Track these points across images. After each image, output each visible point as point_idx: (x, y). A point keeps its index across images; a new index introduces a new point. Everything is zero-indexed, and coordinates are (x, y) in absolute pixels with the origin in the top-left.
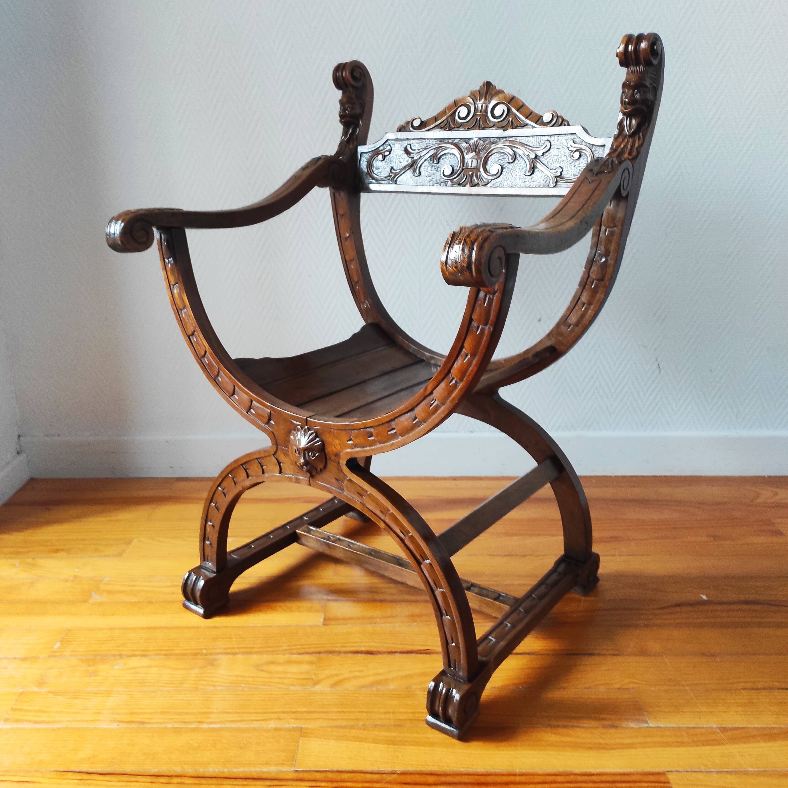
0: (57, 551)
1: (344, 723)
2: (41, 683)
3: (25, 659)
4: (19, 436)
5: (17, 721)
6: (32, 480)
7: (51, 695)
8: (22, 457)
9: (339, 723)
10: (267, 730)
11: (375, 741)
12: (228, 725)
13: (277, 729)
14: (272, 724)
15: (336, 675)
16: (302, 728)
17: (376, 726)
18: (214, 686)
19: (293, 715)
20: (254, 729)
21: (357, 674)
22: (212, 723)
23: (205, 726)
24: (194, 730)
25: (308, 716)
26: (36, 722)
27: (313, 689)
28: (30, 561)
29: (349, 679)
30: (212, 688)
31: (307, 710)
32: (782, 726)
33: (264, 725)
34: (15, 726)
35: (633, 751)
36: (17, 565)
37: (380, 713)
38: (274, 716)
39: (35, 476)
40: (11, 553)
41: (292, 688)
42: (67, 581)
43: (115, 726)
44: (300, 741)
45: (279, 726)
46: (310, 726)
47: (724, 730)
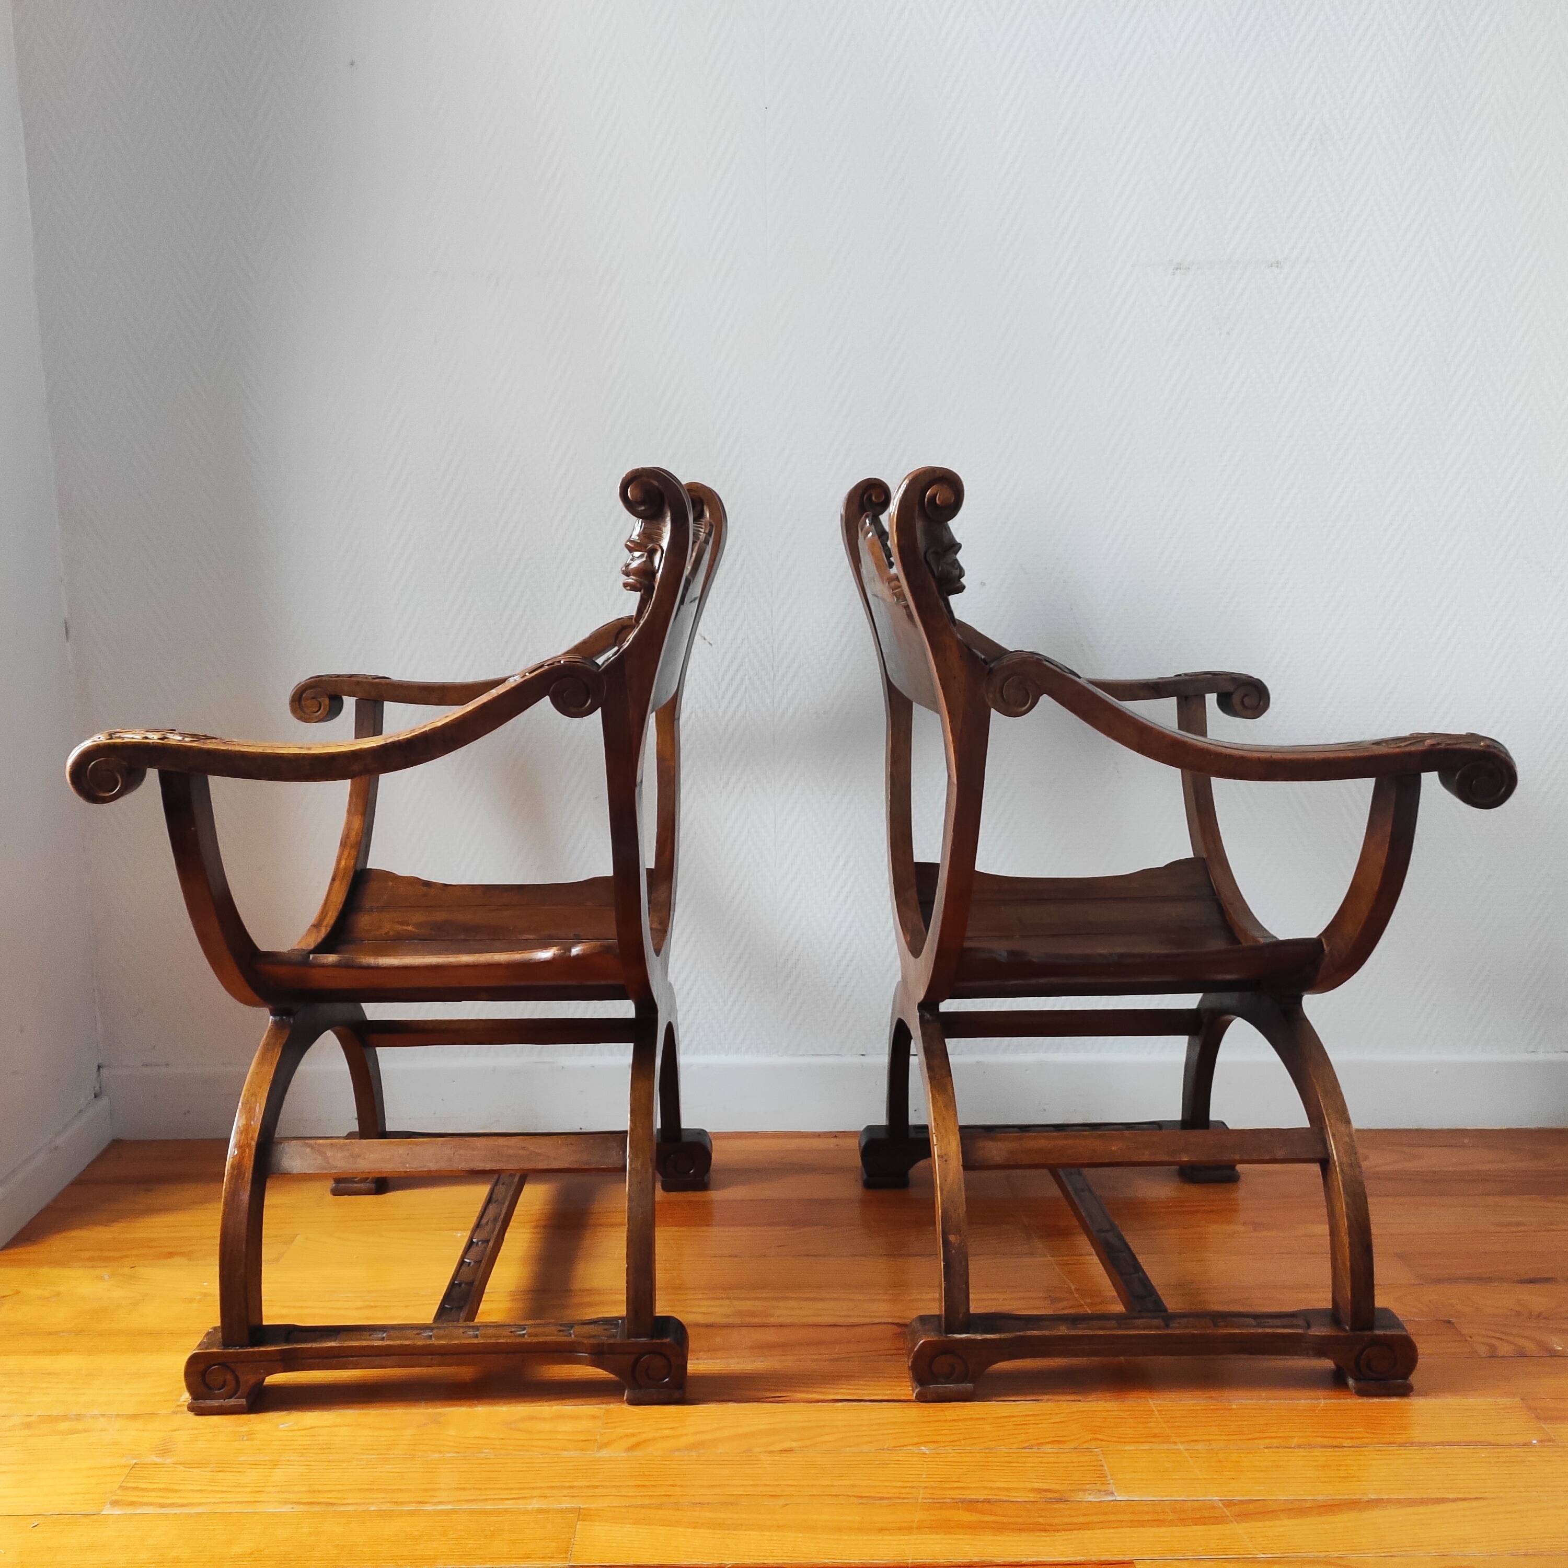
0: (170, 1255)
1: (647, 1501)
2: (164, 1450)
3: (134, 1417)
4: (99, 1067)
5: (132, 1504)
6: (116, 1144)
7: (181, 1468)
8: (104, 1102)
9: (639, 1501)
10: (526, 1512)
11: (695, 1525)
12: (465, 1506)
13: (540, 1511)
14: (535, 1504)
15: (633, 1435)
16: (580, 1508)
17: (695, 1504)
18: (440, 1452)
19: (565, 1492)
20: (506, 1511)
21: (667, 1432)
22: (441, 1503)
23: (429, 1507)
24: (412, 1513)
25: (590, 1492)
26: (162, 1506)
27: (599, 1455)
28: (127, 1270)
29: (654, 1439)
30: (437, 1455)
31: (588, 1484)
32: (1320, 1498)
33: (521, 1505)
34: (129, 1510)
35: (1087, 1534)
36: (106, 1277)
37: (702, 1486)
38: (536, 1493)
39: (122, 1136)
40: (91, 1259)
41: (565, 1454)
42: (191, 1301)
43: (286, 1509)
44: (578, 1527)
45: (544, 1507)
46: (593, 1506)
47: (1229, 1503)
